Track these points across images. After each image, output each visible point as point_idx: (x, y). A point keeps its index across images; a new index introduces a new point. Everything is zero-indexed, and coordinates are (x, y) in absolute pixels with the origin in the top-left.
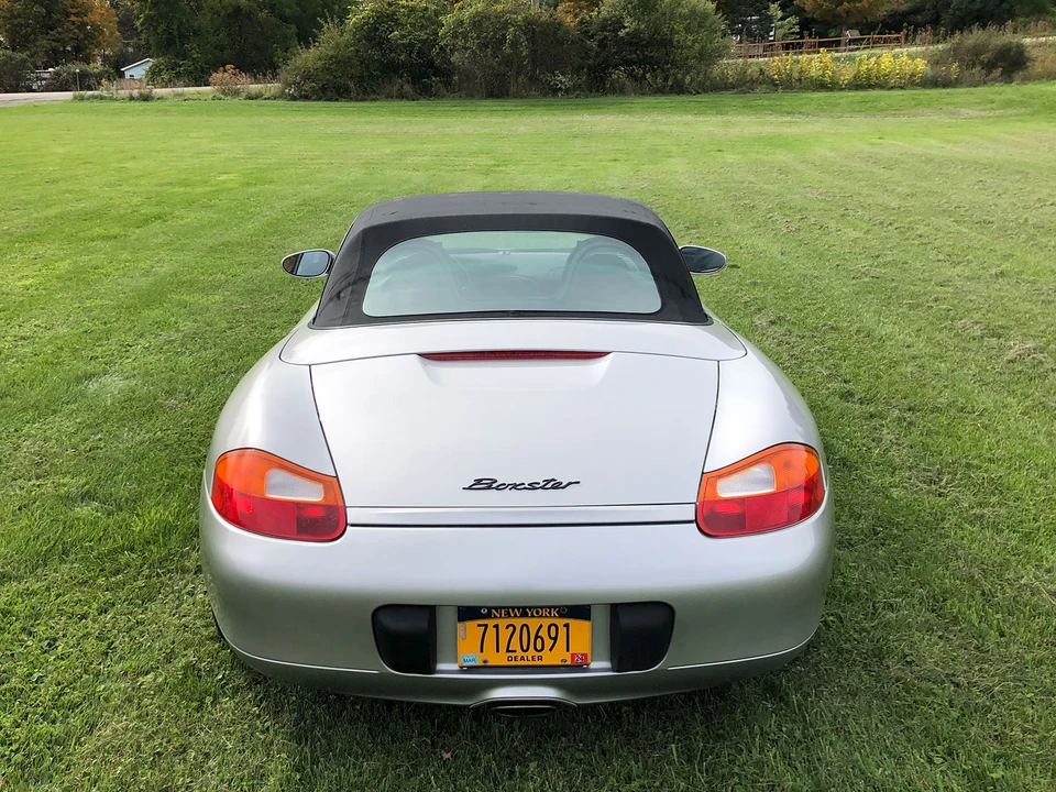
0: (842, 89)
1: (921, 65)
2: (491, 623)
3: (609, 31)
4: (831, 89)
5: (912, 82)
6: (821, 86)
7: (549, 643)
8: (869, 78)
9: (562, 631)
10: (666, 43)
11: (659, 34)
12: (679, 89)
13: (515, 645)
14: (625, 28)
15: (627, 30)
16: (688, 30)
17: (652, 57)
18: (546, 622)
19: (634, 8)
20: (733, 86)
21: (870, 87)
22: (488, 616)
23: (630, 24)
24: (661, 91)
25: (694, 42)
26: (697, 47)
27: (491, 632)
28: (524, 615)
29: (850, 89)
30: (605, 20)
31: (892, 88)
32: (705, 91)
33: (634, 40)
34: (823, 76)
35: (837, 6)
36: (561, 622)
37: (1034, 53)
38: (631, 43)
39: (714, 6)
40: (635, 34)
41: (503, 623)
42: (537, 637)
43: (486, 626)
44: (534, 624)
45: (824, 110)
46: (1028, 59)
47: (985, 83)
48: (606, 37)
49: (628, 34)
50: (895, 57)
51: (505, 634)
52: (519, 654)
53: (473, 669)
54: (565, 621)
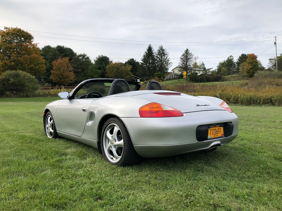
2: (211, 129)
3: (6, 81)
7: (218, 132)
10: (23, 85)
11: (21, 83)
12: (27, 96)
14: (11, 81)
16: (29, 82)
17: (19, 89)
19: (13, 76)
20: (42, 96)
22: (211, 128)
23: (12, 80)
24: (23, 97)
26: (32, 86)
27: (211, 130)
28: (215, 127)
30: (4, 79)
32: (35, 97)
33: (13, 84)
35: (61, 80)
36: (219, 128)
39: (35, 77)
41: (213, 129)
43: (210, 130)
44: (216, 128)
48: (4, 83)
49: (12, 82)
51: (213, 131)
52: (215, 135)
53: (210, 139)
54: (220, 127)
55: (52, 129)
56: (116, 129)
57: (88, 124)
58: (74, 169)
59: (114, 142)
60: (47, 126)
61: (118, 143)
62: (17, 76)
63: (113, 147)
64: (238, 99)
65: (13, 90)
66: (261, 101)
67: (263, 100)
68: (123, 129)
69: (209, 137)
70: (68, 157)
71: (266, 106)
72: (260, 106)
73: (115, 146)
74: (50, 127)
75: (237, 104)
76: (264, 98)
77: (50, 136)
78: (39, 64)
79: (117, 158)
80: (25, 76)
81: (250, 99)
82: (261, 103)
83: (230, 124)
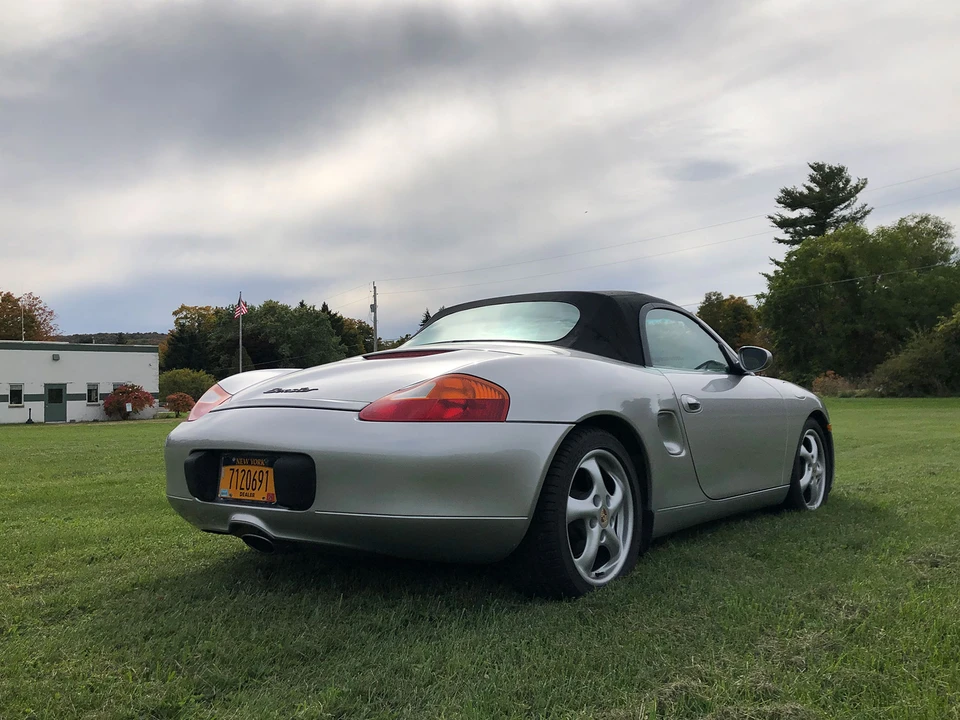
2: (236, 467)
7: (259, 483)
9: (265, 476)
13: (244, 486)
18: (258, 469)
22: (234, 464)
27: (235, 473)
28: (250, 463)
36: (265, 471)
41: (241, 468)
42: (254, 479)
43: (233, 470)
44: (253, 469)
51: (241, 475)
52: (245, 491)
53: (226, 500)
54: (267, 469)
69: (224, 491)
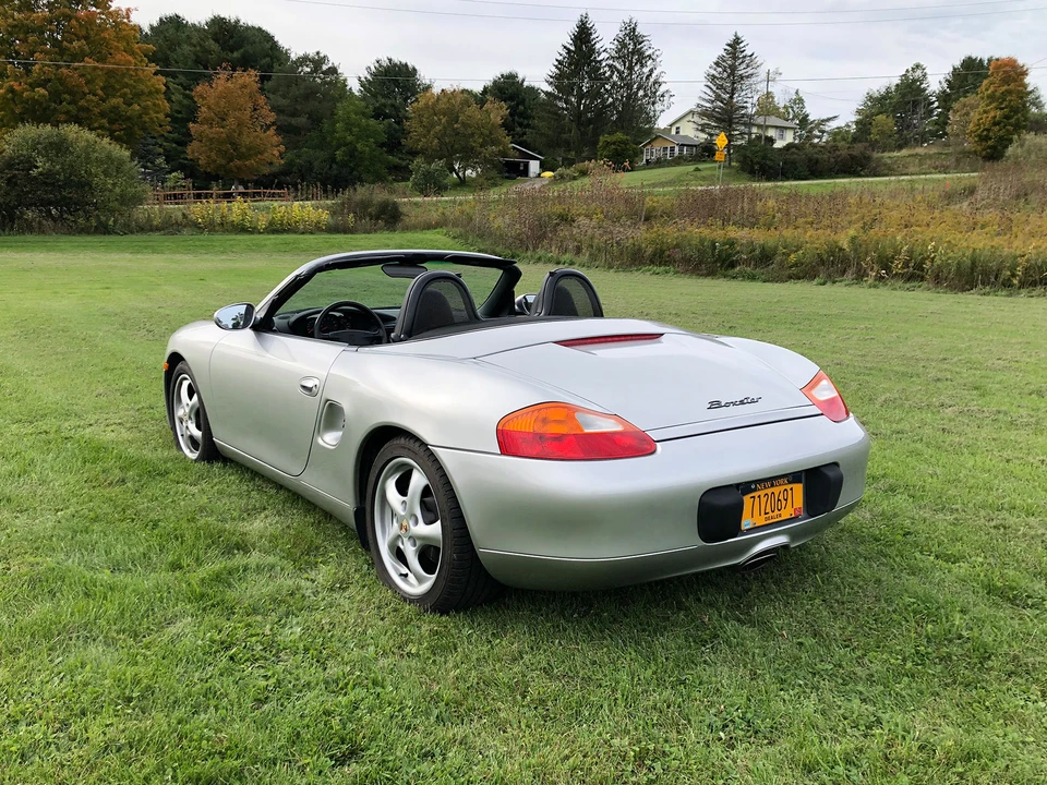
0: (260, 233)
1: (325, 216)
2: (756, 494)
3: (18, 170)
4: (251, 233)
5: (317, 229)
6: (241, 229)
7: (784, 503)
8: (282, 224)
9: (790, 492)
10: (84, 185)
11: (76, 176)
12: (103, 230)
13: (768, 508)
14: (37, 167)
15: (40, 170)
16: (106, 174)
17: (70, 198)
18: (782, 488)
19: (45, 149)
20: (158, 229)
21: (283, 231)
22: (755, 490)
23: (42, 164)
24: (86, 231)
25: (114, 185)
26: (117, 190)
27: (757, 499)
28: (772, 486)
29: (268, 233)
30: (11, 158)
31: (303, 233)
32: (132, 233)
33: (48, 179)
34: (243, 220)
35: (230, 163)
36: (788, 487)
37: (403, 209)
38: (45, 183)
39: (127, 153)
40: (48, 174)
41: (762, 493)
42: (779, 500)
43: (754, 497)
44: (776, 490)
45: (253, 251)
46: (401, 214)
47: (375, 231)
48: (15, 176)
49: (41, 174)
50: (303, 207)
51: (764, 500)
52: (771, 514)
53: (750, 531)
54: (791, 486)
55: (198, 427)
56: (418, 480)
57: (320, 441)
58: (274, 617)
59: (412, 526)
60: (180, 413)
61: (422, 529)
62: (59, 147)
63: (405, 540)
64: (923, 261)
65: (50, 203)
66: (1014, 275)
67: (1026, 270)
68: (440, 487)
69: (746, 523)
70: (255, 558)
71: (1034, 293)
72: (1010, 295)
73: (413, 539)
74: (190, 418)
75: (916, 284)
76: (1028, 261)
77: (191, 451)
78: (143, 93)
79: (420, 580)
80: (90, 146)
81: (974, 263)
82: (1015, 282)
83: (831, 473)
